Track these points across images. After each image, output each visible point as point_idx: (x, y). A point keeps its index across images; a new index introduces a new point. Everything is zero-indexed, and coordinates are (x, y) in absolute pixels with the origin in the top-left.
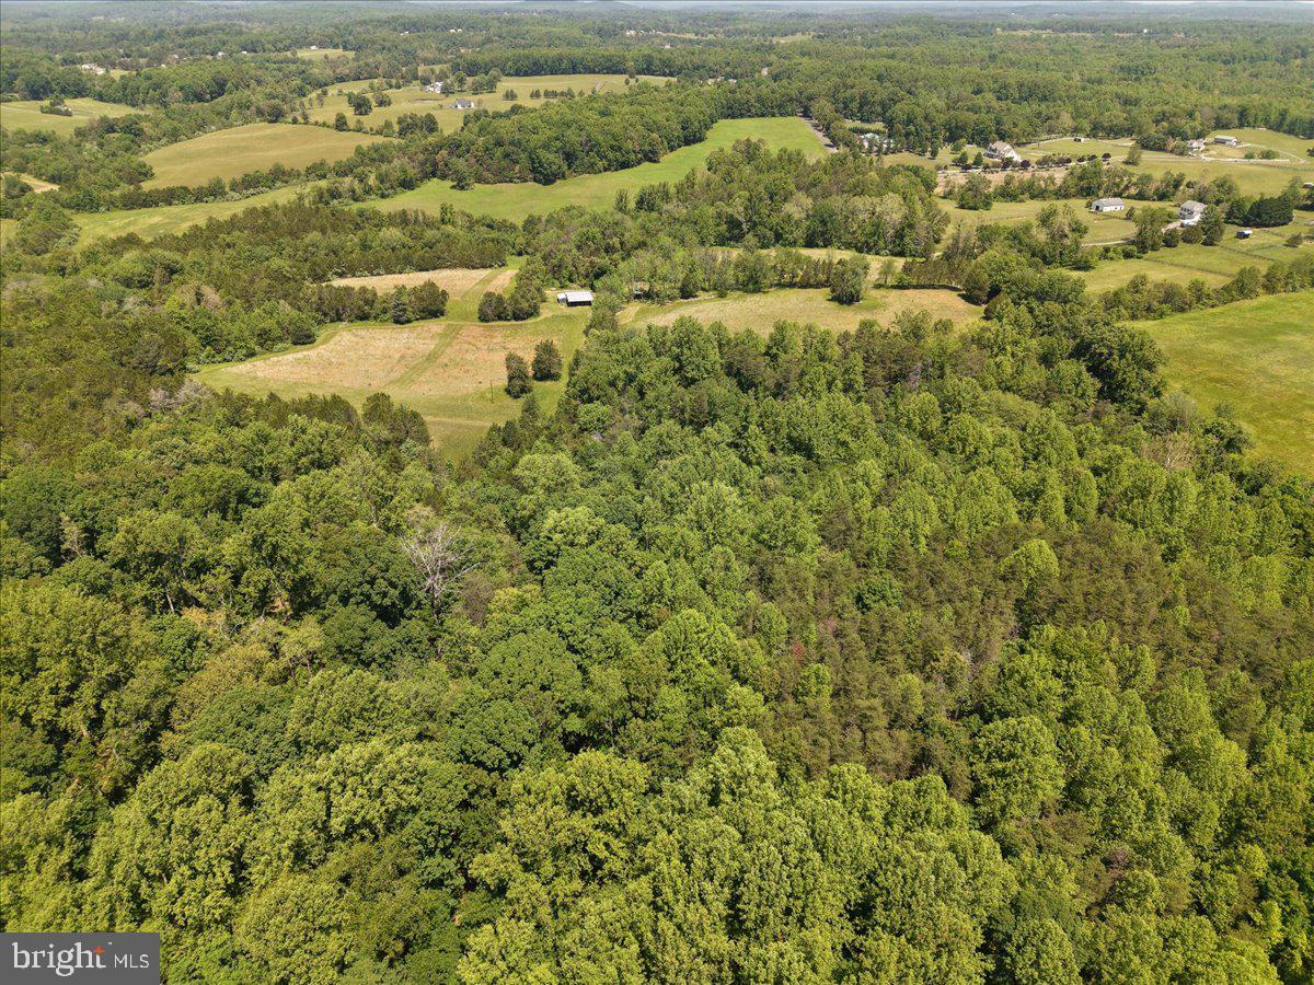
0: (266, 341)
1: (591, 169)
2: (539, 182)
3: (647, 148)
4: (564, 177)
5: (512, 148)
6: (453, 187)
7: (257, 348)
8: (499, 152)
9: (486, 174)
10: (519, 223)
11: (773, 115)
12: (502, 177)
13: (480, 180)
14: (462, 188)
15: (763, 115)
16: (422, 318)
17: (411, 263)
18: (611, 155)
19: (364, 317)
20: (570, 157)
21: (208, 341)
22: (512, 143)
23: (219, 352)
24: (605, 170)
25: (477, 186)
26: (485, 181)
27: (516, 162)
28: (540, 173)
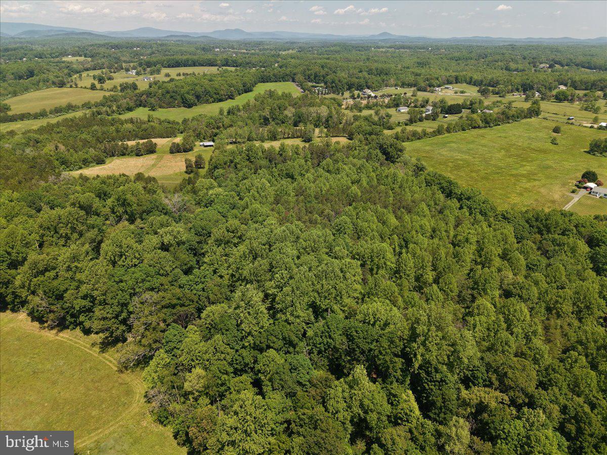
0: (86, 163)
1: (207, 102)
2: (186, 107)
3: (229, 94)
4: (196, 105)
5: (174, 94)
6: (150, 110)
7: (83, 166)
8: (168, 96)
9: (163, 104)
10: (180, 122)
11: (280, 81)
12: (170, 105)
13: (161, 107)
14: (154, 110)
15: (276, 81)
16: (147, 154)
17: (138, 137)
18: (215, 96)
19: (123, 155)
20: (198, 97)
21: (63, 163)
22: (174, 92)
23: (68, 167)
24: (213, 102)
25: (160, 109)
26: (163, 107)
27: (176, 99)
28: (186, 103)
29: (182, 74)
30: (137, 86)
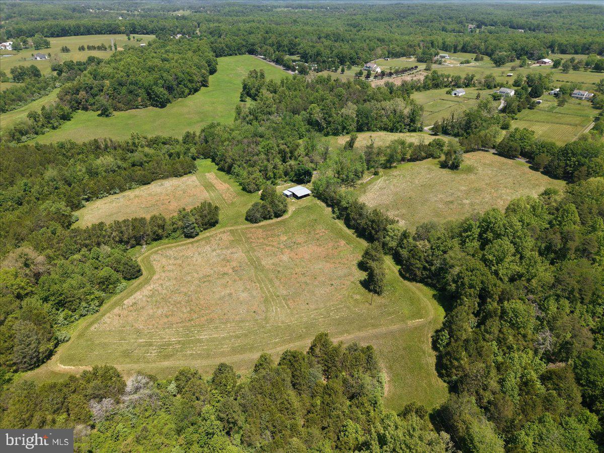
1: (182, 95)
2: (157, 106)
3: (202, 79)
4: (170, 102)
5: (133, 86)
6: (99, 115)
7: (103, 295)
8: (124, 90)
9: (120, 105)
11: (236, 55)
12: (130, 105)
13: (116, 109)
14: (107, 116)
15: (231, 55)
16: (205, 229)
18: (190, 85)
19: (157, 238)
20: (170, 89)
21: (61, 304)
22: (131, 84)
23: (74, 310)
25: (115, 113)
26: (120, 109)
27: (137, 95)
28: (157, 101)
29: (86, 47)
30: (38, 71)
